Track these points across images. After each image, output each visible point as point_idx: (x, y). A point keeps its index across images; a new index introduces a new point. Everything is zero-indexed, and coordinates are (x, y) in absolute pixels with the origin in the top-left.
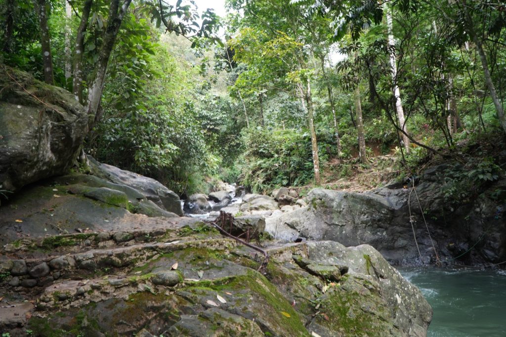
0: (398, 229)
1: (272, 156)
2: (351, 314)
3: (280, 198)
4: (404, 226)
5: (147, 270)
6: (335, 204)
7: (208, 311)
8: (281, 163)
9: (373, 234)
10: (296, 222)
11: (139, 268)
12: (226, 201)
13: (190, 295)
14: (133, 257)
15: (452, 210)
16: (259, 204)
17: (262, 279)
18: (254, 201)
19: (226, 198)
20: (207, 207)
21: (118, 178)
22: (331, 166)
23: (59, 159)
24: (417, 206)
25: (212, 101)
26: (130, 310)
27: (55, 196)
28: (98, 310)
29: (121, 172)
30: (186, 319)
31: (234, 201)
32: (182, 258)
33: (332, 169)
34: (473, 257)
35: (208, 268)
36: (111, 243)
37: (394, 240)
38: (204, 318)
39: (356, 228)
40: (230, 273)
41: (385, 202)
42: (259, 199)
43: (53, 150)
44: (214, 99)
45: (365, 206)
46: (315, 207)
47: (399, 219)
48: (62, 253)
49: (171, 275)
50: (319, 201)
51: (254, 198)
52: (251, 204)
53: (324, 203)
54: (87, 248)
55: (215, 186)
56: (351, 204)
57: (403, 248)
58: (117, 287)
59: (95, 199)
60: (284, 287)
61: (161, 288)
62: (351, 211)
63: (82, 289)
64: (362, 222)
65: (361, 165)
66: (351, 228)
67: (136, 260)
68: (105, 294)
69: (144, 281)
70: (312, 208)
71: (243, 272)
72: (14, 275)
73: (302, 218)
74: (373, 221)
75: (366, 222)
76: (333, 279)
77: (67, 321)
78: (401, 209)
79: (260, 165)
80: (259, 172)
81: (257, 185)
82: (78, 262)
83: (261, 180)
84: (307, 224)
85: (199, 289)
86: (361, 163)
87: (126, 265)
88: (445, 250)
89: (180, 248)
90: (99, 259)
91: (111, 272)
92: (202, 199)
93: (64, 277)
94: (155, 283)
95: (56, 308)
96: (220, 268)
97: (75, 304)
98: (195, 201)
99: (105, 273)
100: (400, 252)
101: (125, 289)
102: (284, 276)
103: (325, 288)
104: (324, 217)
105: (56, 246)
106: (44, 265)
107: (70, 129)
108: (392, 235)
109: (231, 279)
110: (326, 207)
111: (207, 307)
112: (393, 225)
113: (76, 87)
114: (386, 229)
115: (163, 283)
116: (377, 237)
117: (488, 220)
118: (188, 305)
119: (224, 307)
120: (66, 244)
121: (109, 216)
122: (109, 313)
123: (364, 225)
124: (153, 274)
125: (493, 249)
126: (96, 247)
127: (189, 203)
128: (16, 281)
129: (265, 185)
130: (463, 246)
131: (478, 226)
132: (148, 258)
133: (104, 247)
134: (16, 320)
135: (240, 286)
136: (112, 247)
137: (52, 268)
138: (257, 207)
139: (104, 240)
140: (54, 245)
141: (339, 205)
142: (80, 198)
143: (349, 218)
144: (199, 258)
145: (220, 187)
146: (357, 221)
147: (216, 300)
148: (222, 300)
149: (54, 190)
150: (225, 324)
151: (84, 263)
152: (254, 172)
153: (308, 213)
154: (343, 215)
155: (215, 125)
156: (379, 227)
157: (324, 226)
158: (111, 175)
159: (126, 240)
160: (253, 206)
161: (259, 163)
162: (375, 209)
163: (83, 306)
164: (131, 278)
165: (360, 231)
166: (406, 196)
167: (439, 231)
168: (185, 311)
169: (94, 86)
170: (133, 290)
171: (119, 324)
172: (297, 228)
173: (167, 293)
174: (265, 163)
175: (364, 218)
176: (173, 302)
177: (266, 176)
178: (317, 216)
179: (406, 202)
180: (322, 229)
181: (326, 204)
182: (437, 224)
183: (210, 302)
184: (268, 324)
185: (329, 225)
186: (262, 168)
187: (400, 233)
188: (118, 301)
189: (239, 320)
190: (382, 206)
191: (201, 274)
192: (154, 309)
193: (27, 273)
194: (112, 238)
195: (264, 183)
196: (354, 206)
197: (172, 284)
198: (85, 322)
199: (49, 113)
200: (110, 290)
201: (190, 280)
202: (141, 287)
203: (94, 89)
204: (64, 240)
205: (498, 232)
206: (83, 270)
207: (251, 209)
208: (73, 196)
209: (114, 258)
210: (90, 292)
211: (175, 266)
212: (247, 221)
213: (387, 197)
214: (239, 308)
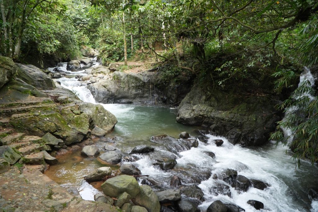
0: (146, 90)
1: (113, 44)
2: (79, 122)
3: (111, 68)
4: (148, 89)
5: (33, 112)
6: (122, 79)
7: (44, 121)
8: (117, 47)
9: (136, 91)
10: (106, 85)
11: (31, 112)
12: (89, 65)
13: (41, 118)
14: (30, 109)
15: (164, 84)
16: (101, 70)
17: (59, 115)
18: (99, 69)
19: (90, 63)
20: (79, 67)
21: (28, 72)
22: (139, 53)
23: (9, 79)
24: (153, 81)
25: (82, 9)
26: (29, 120)
27: (9, 90)
28: (22, 120)
29: (29, 69)
30: (40, 122)
31: (94, 65)
32: (41, 110)
33: (139, 55)
34: (167, 102)
35: (47, 112)
36: (25, 105)
37: (143, 94)
38: (43, 122)
39: (129, 89)
40: (52, 113)
41: (142, 79)
42: (101, 68)
43: (7, 78)
44: (84, 9)
45: (134, 80)
46: (114, 79)
47: (146, 86)
48: (13, 107)
49: (37, 114)
50: (116, 77)
51: (99, 68)
52: (97, 70)
53: (118, 78)
54: (19, 107)
55: (88, 52)
56: (129, 79)
57: (147, 97)
58: (26, 116)
59: (20, 91)
60: (65, 116)
61: (35, 117)
62: (128, 82)
63: (19, 116)
64: (132, 87)
65: (149, 55)
66: (127, 88)
67: (31, 110)
68: (24, 117)
69: (32, 115)
70: (113, 79)
71: (55, 113)
72: (4, 113)
73: (109, 84)
74: (136, 86)
75: (134, 87)
76: (78, 114)
77: (17, 122)
78: (147, 82)
79: (106, 48)
80: (106, 52)
81: (104, 58)
82: (18, 110)
83: (106, 56)
84: (110, 86)
85: (43, 117)
86: (149, 54)
87: (28, 111)
88: (160, 99)
89: (41, 107)
90: (22, 110)
91: (25, 112)
92: (76, 64)
93: (15, 113)
94: (34, 116)
95: (14, 120)
96: (50, 112)
97: (18, 119)
98: (72, 64)
99: (24, 113)
100: (145, 98)
101: (28, 117)
102: (65, 114)
103: (75, 117)
104: (118, 84)
105: (12, 106)
106: (10, 111)
107: (12, 72)
108: (143, 92)
109: (51, 115)
110: (119, 80)
111: (44, 120)
112: (144, 88)
113: (11, 46)
114: (141, 89)
115: (36, 116)
116: (137, 92)
117: (173, 89)
118: (41, 120)
119: (48, 120)
120: (14, 105)
121: (24, 96)
122: (25, 121)
123: (133, 88)
124: (34, 113)
125: (172, 100)
126: (21, 106)
127: (70, 65)
128: (4, 114)
129: (108, 59)
130: (165, 98)
131: (170, 91)
132: (33, 109)
133: (23, 106)
134: (7, 122)
135: (53, 116)
136: (25, 106)
137: (12, 111)
138: (99, 72)
139: (23, 104)
140: (11, 106)
141: (124, 79)
142: (16, 91)
143: (127, 85)
144: (45, 110)
145: (91, 52)
146: (130, 86)
147: (47, 119)
148: (48, 119)
149: (9, 88)
150: (47, 123)
151: (19, 110)
152: (103, 51)
153: (111, 82)
154: (125, 83)
155: (84, 24)
156: (139, 88)
157: (117, 87)
158: (25, 71)
159: (28, 104)
160: (98, 71)
161: (106, 47)
162: (138, 81)
163: (19, 120)
164: (29, 114)
165: (131, 90)
166: (150, 77)
167: (160, 91)
168: (40, 121)
169: (17, 45)
170: (30, 117)
171: (27, 123)
172: (107, 87)
173: (37, 117)
174: (109, 47)
175: (133, 85)
176: (38, 119)
177: (109, 54)
178: (115, 83)
179: (150, 79)
180: (116, 89)
181: (119, 78)
182: (159, 89)
183: (45, 119)
184: (56, 123)
185: (119, 87)
186: (107, 50)
187: (147, 91)
188: (26, 119)
189: (50, 123)
190: (141, 80)
191: (45, 113)
192: (34, 120)
193: (7, 112)
194: (25, 104)
195: (108, 57)
196: (130, 80)
197: (37, 116)
198: (20, 122)
199: (6, 69)
200: (25, 117)
201: (42, 115)
202: (31, 116)
203: (17, 47)
204: (14, 104)
205: (175, 94)
206: (19, 112)
207: (97, 73)
208: (14, 90)
209: (26, 109)
210: (21, 117)
211: (39, 112)
212: (61, 99)
213: (144, 77)
214: (51, 121)
